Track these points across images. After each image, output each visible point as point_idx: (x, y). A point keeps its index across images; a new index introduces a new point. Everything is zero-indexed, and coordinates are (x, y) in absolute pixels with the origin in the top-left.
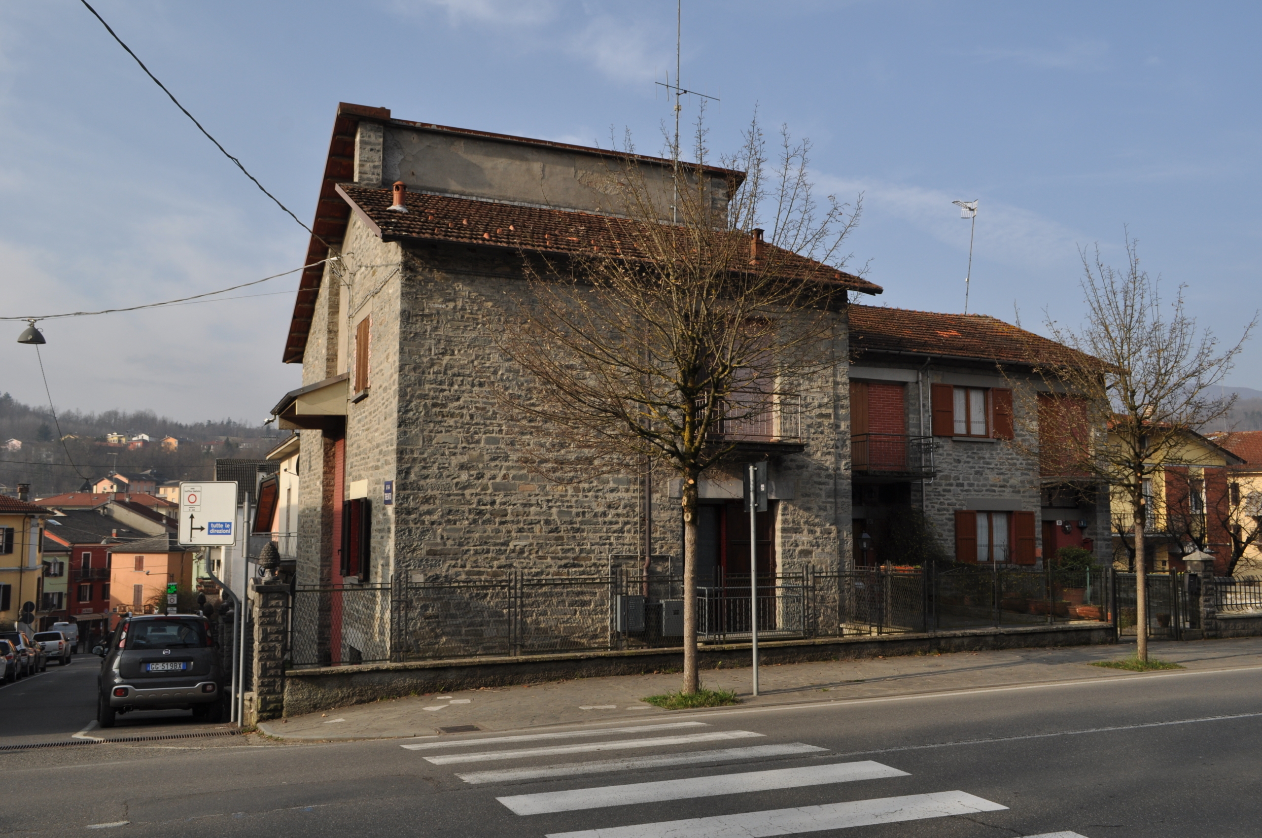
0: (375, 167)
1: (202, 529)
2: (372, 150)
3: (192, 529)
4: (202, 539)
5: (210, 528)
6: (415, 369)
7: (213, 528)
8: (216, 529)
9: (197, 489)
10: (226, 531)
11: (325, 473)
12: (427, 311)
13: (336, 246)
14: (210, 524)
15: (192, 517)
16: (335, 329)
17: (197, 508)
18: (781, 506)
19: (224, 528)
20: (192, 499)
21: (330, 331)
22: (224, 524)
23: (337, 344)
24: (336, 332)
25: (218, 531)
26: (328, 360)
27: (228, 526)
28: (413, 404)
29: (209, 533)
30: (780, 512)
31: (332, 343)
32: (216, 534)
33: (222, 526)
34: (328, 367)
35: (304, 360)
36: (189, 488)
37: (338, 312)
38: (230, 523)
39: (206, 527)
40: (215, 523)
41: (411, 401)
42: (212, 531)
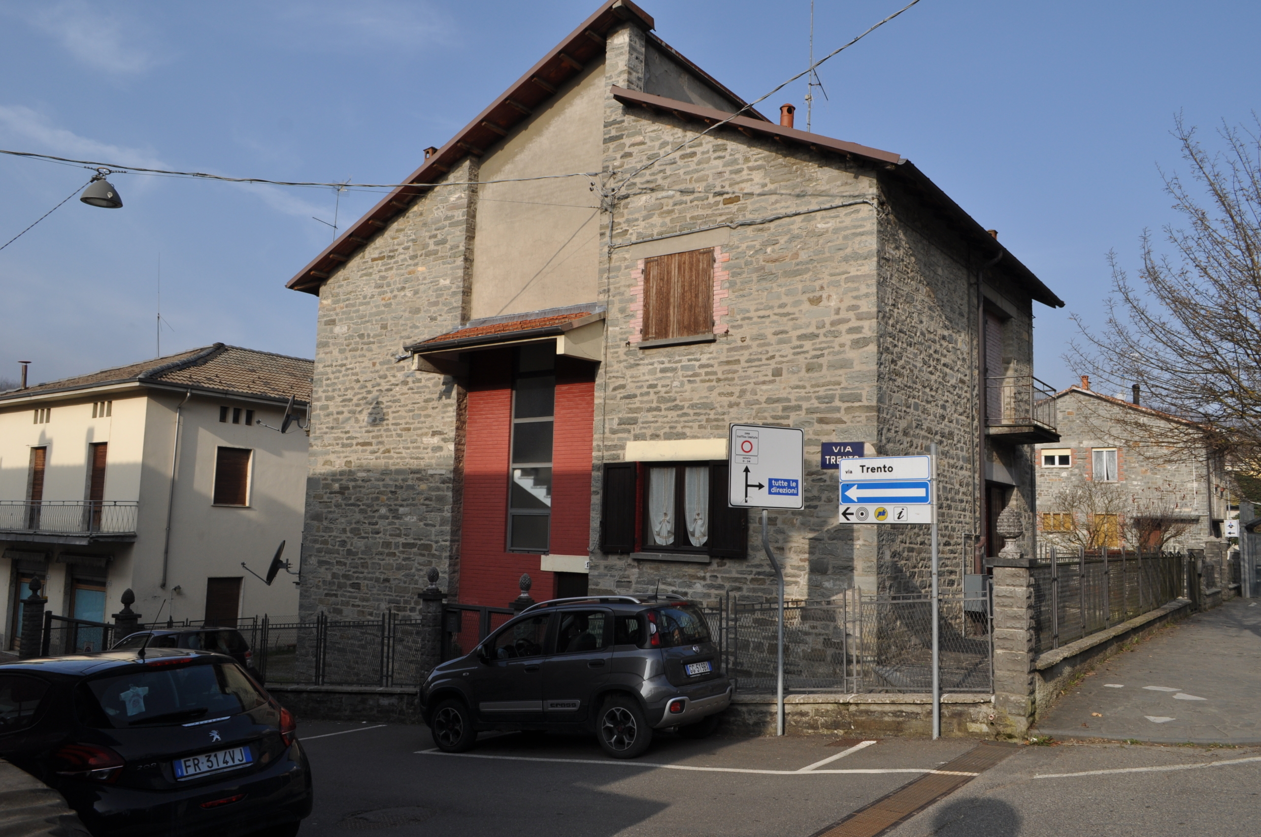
0: (639, 79)
1: (760, 486)
2: (637, 58)
3: (747, 486)
4: (760, 499)
5: (771, 486)
6: (884, 317)
7: (775, 486)
8: (779, 487)
9: (752, 434)
10: (792, 491)
11: (457, 428)
12: (887, 255)
13: (474, 159)
14: (770, 480)
15: (747, 470)
16: (471, 258)
17: (753, 459)
18: (1015, 492)
19: (789, 487)
20: (747, 447)
21: (466, 259)
22: (788, 481)
23: (472, 275)
24: (472, 261)
25: (781, 491)
26: (464, 292)
27: (794, 484)
28: (884, 356)
29: (770, 493)
30: (1013, 497)
31: (467, 274)
32: (779, 494)
33: (786, 484)
34: (463, 302)
35: (323, 289)
36: (742, 433)
37: (474, 238)
38: (796, 481)
39: (766, 484)
40: (777, 480)
41: (882, 354)
42: (774, 490)
